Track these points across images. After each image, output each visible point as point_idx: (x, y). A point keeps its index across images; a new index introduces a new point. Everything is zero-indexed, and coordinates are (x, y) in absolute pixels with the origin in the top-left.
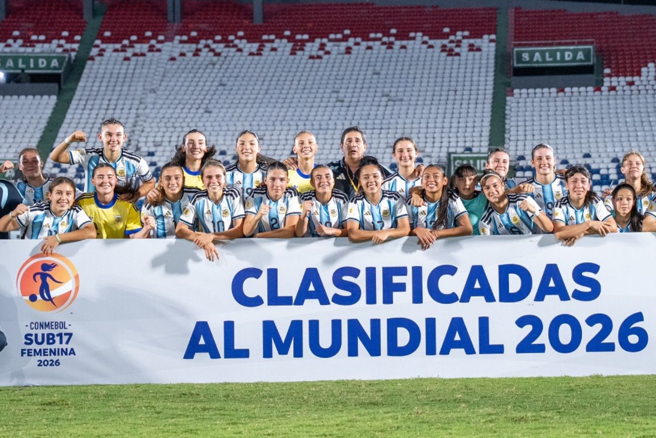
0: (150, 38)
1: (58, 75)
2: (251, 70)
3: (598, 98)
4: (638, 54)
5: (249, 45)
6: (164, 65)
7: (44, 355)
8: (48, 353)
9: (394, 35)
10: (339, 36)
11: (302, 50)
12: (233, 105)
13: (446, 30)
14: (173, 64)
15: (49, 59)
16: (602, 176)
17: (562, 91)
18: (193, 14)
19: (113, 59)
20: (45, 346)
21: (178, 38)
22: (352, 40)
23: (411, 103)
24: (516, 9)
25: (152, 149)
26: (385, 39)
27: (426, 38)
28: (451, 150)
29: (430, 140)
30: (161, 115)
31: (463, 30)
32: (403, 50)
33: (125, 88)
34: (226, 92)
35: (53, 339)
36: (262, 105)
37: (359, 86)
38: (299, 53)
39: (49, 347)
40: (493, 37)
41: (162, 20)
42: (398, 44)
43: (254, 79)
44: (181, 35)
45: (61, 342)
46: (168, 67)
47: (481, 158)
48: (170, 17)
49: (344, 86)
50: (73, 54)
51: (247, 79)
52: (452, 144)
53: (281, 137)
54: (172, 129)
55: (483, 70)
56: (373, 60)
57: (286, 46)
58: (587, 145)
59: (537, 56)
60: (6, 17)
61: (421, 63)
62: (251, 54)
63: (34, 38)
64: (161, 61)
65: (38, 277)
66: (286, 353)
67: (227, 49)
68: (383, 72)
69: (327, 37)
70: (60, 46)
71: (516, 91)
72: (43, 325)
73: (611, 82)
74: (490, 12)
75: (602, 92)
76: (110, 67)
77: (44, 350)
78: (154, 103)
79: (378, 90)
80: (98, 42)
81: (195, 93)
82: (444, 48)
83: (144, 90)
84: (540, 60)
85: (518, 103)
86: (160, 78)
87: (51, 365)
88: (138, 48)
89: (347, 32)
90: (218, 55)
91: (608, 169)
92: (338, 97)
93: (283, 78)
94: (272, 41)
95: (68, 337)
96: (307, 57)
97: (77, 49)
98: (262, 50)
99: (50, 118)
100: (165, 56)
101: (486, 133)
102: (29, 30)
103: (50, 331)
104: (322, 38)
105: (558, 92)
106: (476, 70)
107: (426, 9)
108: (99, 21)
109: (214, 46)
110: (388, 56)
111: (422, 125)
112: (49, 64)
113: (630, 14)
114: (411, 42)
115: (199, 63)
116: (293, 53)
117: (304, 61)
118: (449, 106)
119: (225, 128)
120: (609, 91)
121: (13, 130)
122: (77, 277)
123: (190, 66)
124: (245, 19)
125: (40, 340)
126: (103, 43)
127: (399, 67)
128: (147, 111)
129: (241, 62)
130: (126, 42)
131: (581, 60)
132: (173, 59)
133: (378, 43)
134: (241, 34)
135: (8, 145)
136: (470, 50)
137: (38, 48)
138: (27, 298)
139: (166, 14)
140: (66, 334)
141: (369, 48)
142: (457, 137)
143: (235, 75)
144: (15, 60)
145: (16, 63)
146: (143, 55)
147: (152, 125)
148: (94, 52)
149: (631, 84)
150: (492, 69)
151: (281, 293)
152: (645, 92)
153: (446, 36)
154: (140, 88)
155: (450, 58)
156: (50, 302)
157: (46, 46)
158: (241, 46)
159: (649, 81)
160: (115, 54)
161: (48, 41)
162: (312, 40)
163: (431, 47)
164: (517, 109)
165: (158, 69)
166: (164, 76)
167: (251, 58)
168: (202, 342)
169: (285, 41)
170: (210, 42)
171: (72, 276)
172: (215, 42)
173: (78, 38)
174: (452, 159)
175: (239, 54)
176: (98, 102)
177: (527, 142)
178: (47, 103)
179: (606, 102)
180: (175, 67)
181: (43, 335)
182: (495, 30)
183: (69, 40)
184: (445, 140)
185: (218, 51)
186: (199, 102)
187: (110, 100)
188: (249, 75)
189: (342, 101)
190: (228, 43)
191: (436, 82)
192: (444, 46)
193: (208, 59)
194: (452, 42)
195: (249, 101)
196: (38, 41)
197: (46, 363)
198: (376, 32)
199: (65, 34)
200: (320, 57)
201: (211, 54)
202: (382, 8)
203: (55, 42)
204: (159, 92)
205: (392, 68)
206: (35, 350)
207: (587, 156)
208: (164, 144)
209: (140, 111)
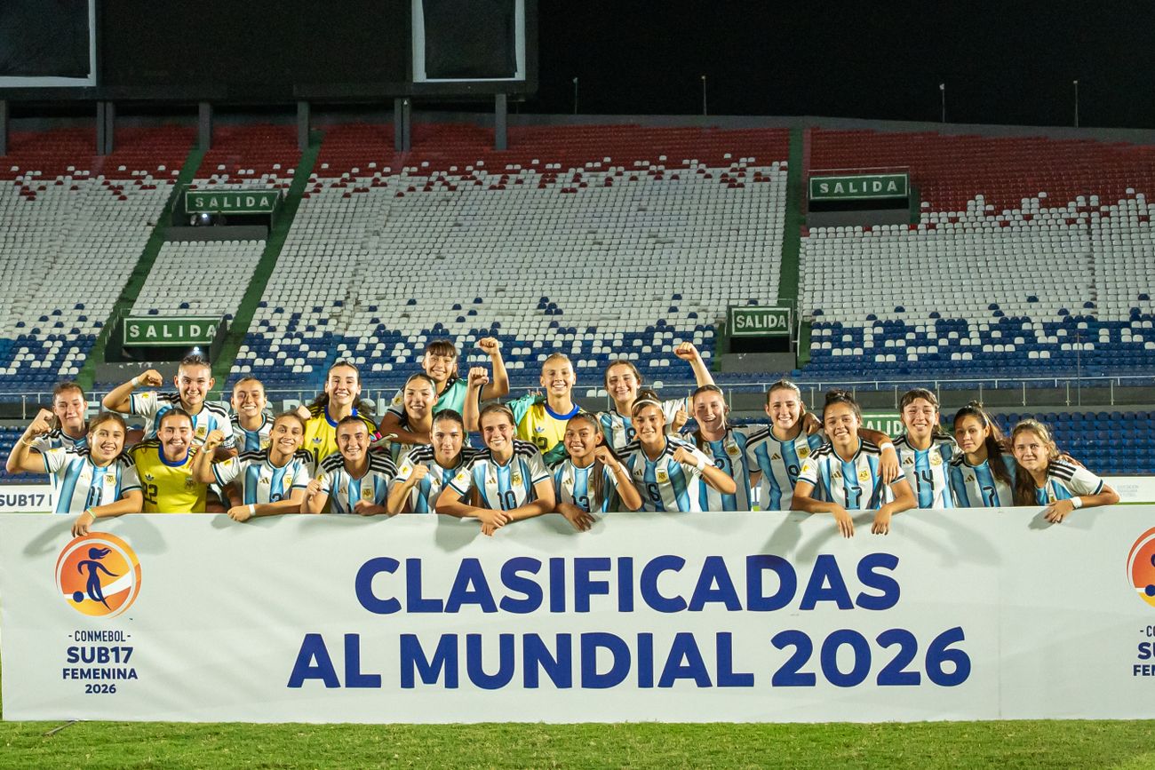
0: (374, 170)
1: (268, 215)
2: (492, 207)
3: (914, 238)
4: (963, 184)
5: (490, 177)
6: (390, 202)
7: (95, 677)
8: (100, 675)
9: (663, 163)
10: (598, 165)
11: (554, 182)
12: (470, 250)
13: (728, 156)
14: (401, 201)
15: (258, 197)
16: (917, 334)
17: (870, 229)
18: (424, 140)
19: (330, 195)
20: (95, 665)
21: (406, 169)
22: (613, 169)
23: (684, 245)
24: (813, 129)
25: (374, 303)
26: (653, 168)
27: (703, 166)
28: (732, 303)
29: (707, 291)
30: (385, 262)
31: (747, 157)
32: (675, 181)
33: (344, 231)
34: (463, 234)
35: (106, 655)
36: (504, 249)
37: (621, 224)
38: (550, 185)
39: (101, 666)
40: (784, 164)
41: (388, 149)
42: (668, 173)
43: (495, 217)
44: (410, 166)
45: (117, 660)
46: (395, 204)
47: (768, 313)
48: (398, 143)
49: (602, 225)
50: (286, 191)
51: (486, 217)
52: (733, 296)
53: (526, 288)
54: (398, 279)
55: (772, 205)
56: (638, 193)
57: (533, 178)
58: (900, 297)
59: (839, 187)
60: (211, 148)
61: (696, 197)
62: (493, 188)
63: (242, 172)
64: (386, 197)
65: (85, 568)
66: (434, 681)
67: (463, 182)
68: (651, 208)
69: (584, 166)
70: (270, 181)
71: (812, 230)
72: (91, 636)
73: (930, 218)
74: (781, 133)
75: (918, 231)
76: (327, 205)
77: (94, 670)
78: (377, 248)
79: (644, 229)
80: (314, 176)
81: (425, 235)
82: (724, 178)
83: (366, 231)
84: (842, 191)
85: (815, 244)
86: (385, 218)
87: (104, 692)
88: (362, 182)
89: (607, 160)
90: (453, 189)
91: (925, 326)
92: (595, 238)
93: (530, 216)
94: (518, 172)
95: (127, 652)
96: (558, 191)
97: (290, 185)
98: (506, 183)
99: (258, 266)
100: (391, 191)
101: (775, 282)
102: (236, 163)
103: (103, 644)
104: (576, 167)
105: (863, 231)
106: (763, 205)
107: (704, 131)
108: (316, 150)
109: (448, 179)
110: (656, 187)
111: (696, 273)
112: (258, 202)
113: (954, 135)
114: (685, 171)
115: (431, 199)
116: (542, 185)
117: (555, 196)
118: (730, 249)
119: (460, 277)
120: (927, 229)
121: (216, 281)
122: (138, 568)
123: (420, 203)
124: (486, 145)
125: (88, 656)
126: (319, 177)
127: (670, 202)
128: (369, 257)
129: (480, 197)
130: (346, 175)
131: (892, 192)
132: (401, 195)
133: (645, 172)
134: (480, 163)
135: (210, 299)
136: (756, 180)
137: (246, 184)
138: (71, 596)
139: (393, 142)
140: (123, 649)
141: (634, 178)
142: (740, 287)
143: (472, 213)
144: (220, 198)
145: (221, 203)
146: (366, 190)
147: (375, 274)
148: (310, 187)
149: (955, 220)
150: (782, 204)
151: (427, 594)
152: (972, 230)
153: (727, 163)
154: (362, 230)
155: (732, 190)
156: (101, 602)
157: (256, 181)
158: (480, 178)
159: (977, 217)
160: (334, 190)
161: (257, 175)
162: (564, 170)
163: (708, 176)
164: (813, 252)
165: (383, 207)
166: (390, 215)
167: (492, 192)
168: (314, 663)
169: (533, 171)
170: (444, 174)
171: (132, 567)
172: (450, 174)
173: (291, 171)
174: (733, 314)
175: (478, 187)
176: (312, 247)
177: (825, 293)
178: (255, 249)
179: (924, 243)
180: (403, 204)
181: (93, 649)
182: (787, 155)
183: (282, 174)
184: (725, 291)
185: (453, 184)
186: (430, 245)
187: (326, 245)
188: (489, 212)
189: (601, 244)
190: (466, 176)
191: (714, 219)
192: (725, 175)
193: (442, 194)
194: (733, 170)
195: (489, 244)
196: (246, 176)
197: (97, 689)
198: (642, 160)
199: (277, 167)
200: (574, 191)
201: (446, 188)
202: (650, 130)
203: (265, 176)
204: (384, 235)
205: (661, 202)
206: (82, 671)
207: (900, 309)
208: (387, 297)
209: (361, 258)
